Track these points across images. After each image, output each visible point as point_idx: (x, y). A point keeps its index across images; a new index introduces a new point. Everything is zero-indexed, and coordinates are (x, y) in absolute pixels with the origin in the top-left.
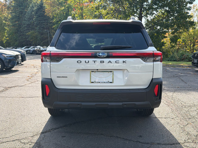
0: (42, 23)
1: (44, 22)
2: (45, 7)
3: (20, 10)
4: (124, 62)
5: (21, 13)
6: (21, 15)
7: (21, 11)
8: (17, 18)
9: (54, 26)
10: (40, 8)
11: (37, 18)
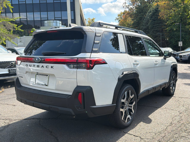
0: (156, 26)
1: (157, 26)
2: (160, 10)
3: (140, 16)
4: (52, 67)
5: (141, 19)
6: (140, 21)
7: (140, 18)
8: (137, 24)
9: (167, 29)
10: (155, 12)
11: (152, 22)
